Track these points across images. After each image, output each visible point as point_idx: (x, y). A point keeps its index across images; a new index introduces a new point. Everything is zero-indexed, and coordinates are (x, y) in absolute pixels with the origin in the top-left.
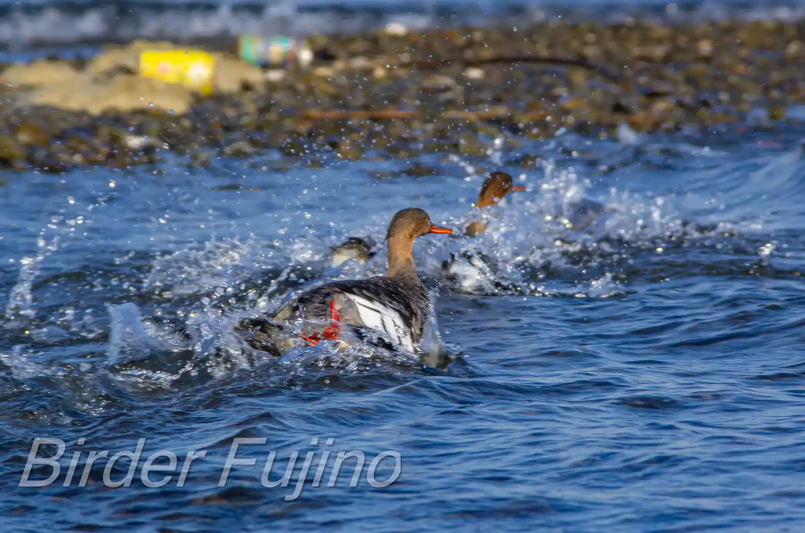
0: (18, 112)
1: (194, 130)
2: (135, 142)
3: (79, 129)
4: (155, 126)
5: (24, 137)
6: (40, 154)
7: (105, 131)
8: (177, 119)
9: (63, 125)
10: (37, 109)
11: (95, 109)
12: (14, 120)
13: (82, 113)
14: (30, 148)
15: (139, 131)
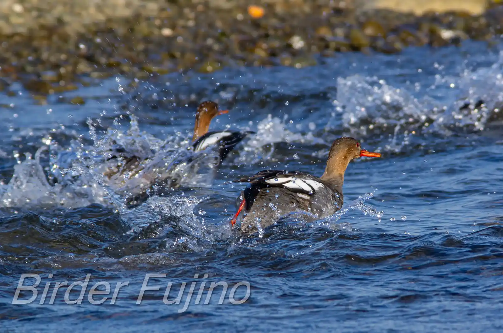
0: (365, 14)
1: (488, 25)
2: (446, 34)
3: (408, 25)
4: (461, 24)
5: (369, 31)
6: (380, 43)
7: (426, 27)
8: (476, 18)
9: (397, 23)
10: (378, 12)
11: (419, 11)
12: (362, 19)
13: (410, 15)
14: (374, 39)
15: (450, 27)
